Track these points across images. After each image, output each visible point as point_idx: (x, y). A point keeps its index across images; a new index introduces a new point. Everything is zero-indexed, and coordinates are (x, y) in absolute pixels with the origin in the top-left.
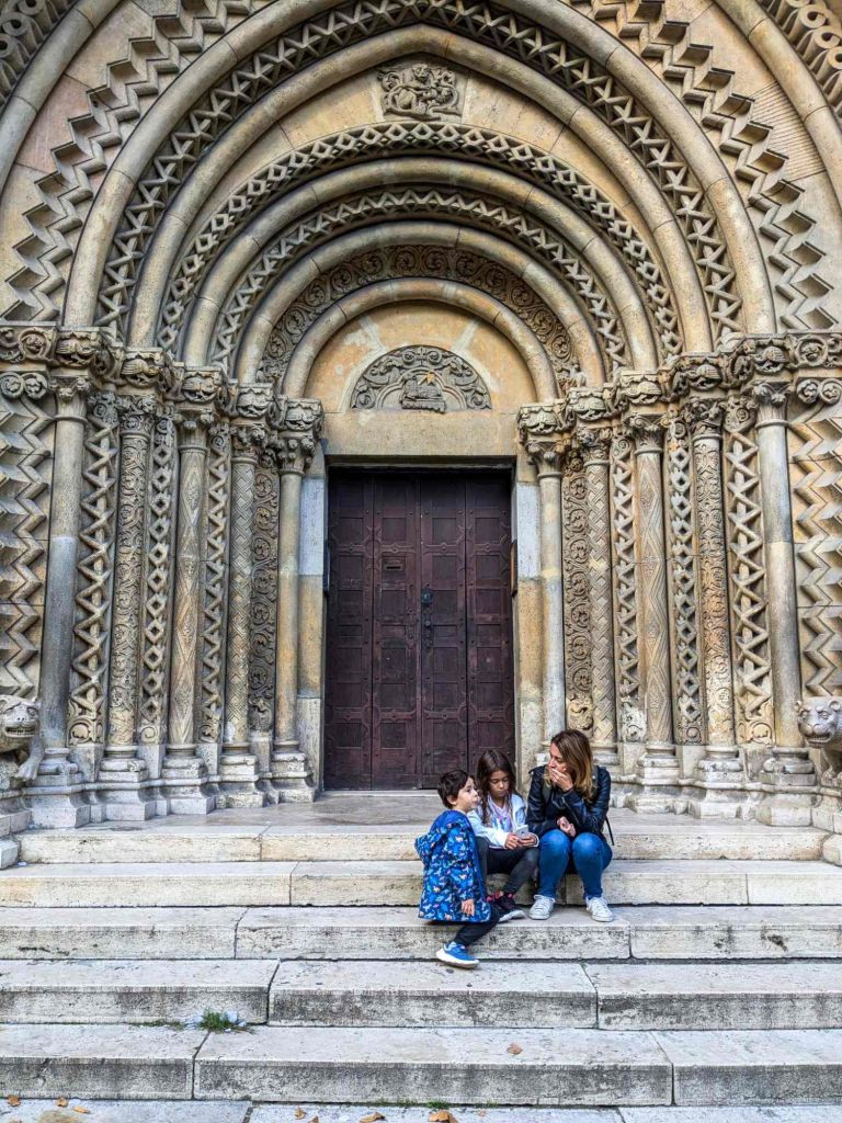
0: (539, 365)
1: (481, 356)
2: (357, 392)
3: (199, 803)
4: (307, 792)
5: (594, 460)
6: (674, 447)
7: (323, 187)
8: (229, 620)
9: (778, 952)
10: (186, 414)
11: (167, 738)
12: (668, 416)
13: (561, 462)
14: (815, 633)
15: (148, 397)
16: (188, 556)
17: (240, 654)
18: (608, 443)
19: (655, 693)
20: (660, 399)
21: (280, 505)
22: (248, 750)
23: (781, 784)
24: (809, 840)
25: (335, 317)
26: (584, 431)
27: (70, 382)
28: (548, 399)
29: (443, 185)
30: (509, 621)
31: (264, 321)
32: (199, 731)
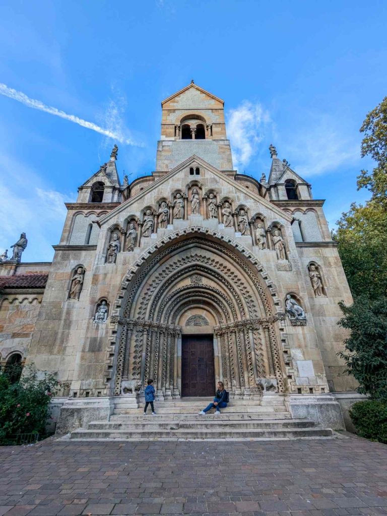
0: (216, 318)
1: (206, 316)
2: (187, 323)
3: (162, 398)
4: (179, 397)
5: (226, 335)
6: (237, 335)
7: (182, 293)
8: (166, 365)
9: (250, 419)
10: (161, 331)
11: (157, 387)
12: (236, 329)
13: (221, 335)
14: (259, 367)
15: (156, 329)
16: (161, 354)
17: (168, 372)
18: (227, 333)
19: (237, 377)
20: (235, 327)
21: (174, 344)
22: (169, 389)
23: (255, 393)
24: (258, 402)
25: (183, 311)
26: (224, 331)
27: (145, 328)
28: (218, 325)
29: (200, 292)
30: (214, 363)
31: (172, 313)
32: (162, 386)
